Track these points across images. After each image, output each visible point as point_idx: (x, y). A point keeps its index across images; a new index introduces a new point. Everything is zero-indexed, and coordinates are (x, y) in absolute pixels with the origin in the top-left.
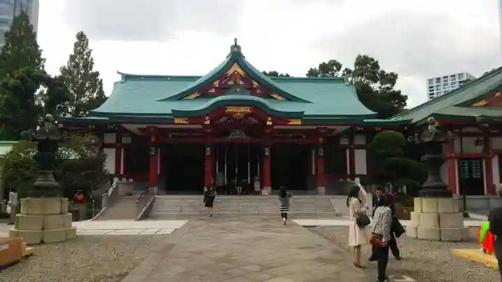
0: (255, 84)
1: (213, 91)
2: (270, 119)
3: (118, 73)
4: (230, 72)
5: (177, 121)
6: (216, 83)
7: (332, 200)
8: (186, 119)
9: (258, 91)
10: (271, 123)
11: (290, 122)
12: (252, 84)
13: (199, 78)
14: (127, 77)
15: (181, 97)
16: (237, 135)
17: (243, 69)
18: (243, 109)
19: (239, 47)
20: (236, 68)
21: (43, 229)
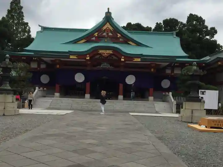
0: (119, 35)
1: (94, 38)
2: (123, 57)
3: (39, 26)
4: (105, 28)
5: (71, 57)
6: (96, 34)
7: (155, 104)
8: (76, 56)
9: (121, 40)
10: (123, 60)
11: (134, 59)
12: (117, 35)
13: (86, 30)
14: (44, 29)
15: (75, 42)
16: (105, 66)
17: (112, 27)
18: (108, 52)
19: (110, 13)
20: (108, 26)
21: (4, 109)
